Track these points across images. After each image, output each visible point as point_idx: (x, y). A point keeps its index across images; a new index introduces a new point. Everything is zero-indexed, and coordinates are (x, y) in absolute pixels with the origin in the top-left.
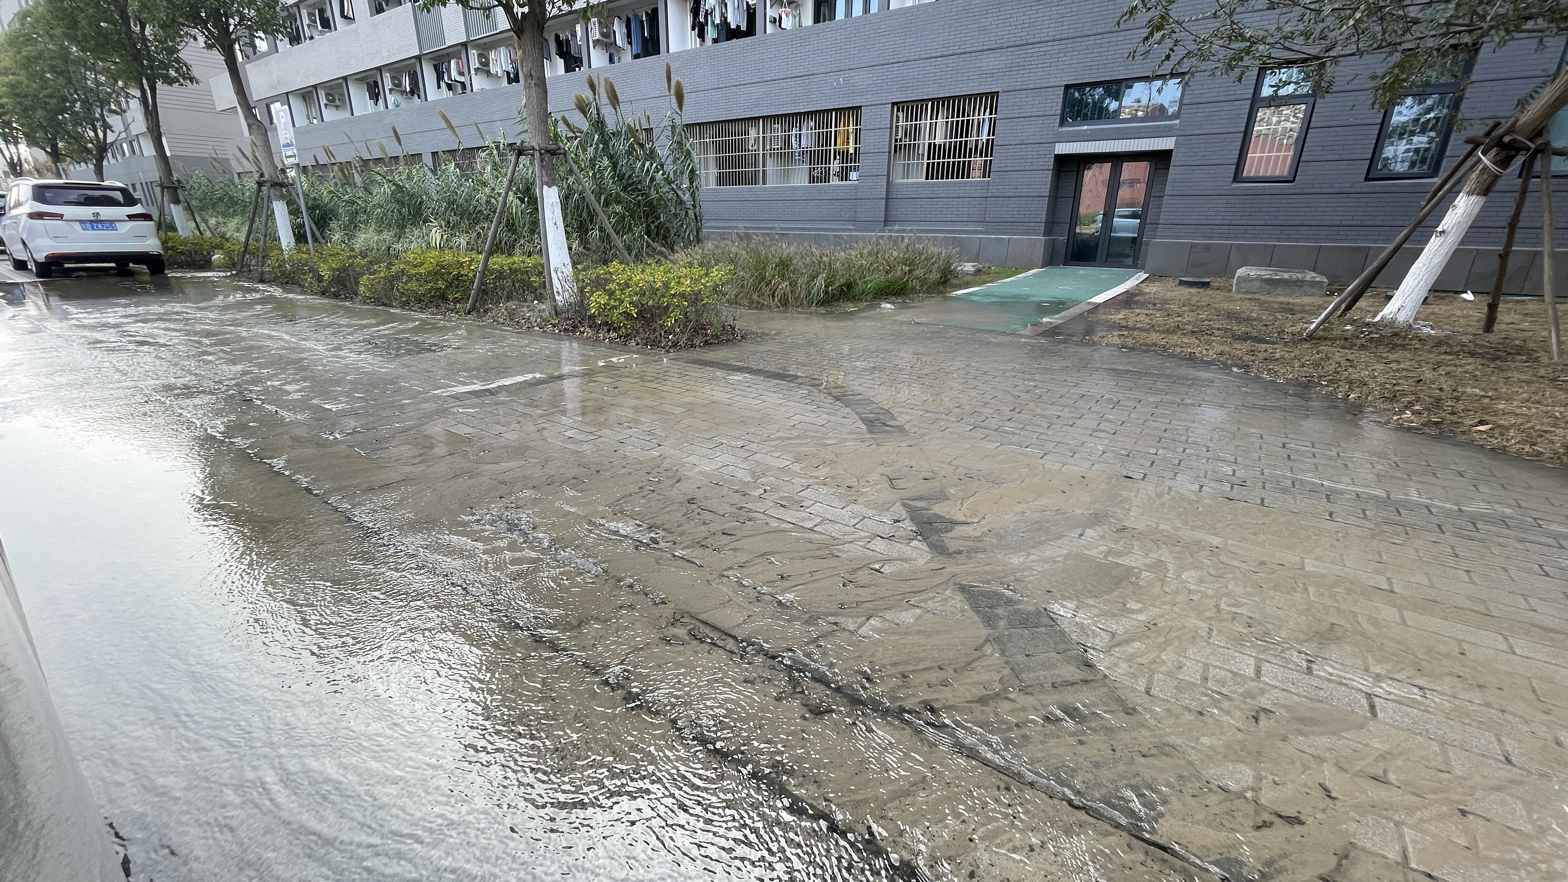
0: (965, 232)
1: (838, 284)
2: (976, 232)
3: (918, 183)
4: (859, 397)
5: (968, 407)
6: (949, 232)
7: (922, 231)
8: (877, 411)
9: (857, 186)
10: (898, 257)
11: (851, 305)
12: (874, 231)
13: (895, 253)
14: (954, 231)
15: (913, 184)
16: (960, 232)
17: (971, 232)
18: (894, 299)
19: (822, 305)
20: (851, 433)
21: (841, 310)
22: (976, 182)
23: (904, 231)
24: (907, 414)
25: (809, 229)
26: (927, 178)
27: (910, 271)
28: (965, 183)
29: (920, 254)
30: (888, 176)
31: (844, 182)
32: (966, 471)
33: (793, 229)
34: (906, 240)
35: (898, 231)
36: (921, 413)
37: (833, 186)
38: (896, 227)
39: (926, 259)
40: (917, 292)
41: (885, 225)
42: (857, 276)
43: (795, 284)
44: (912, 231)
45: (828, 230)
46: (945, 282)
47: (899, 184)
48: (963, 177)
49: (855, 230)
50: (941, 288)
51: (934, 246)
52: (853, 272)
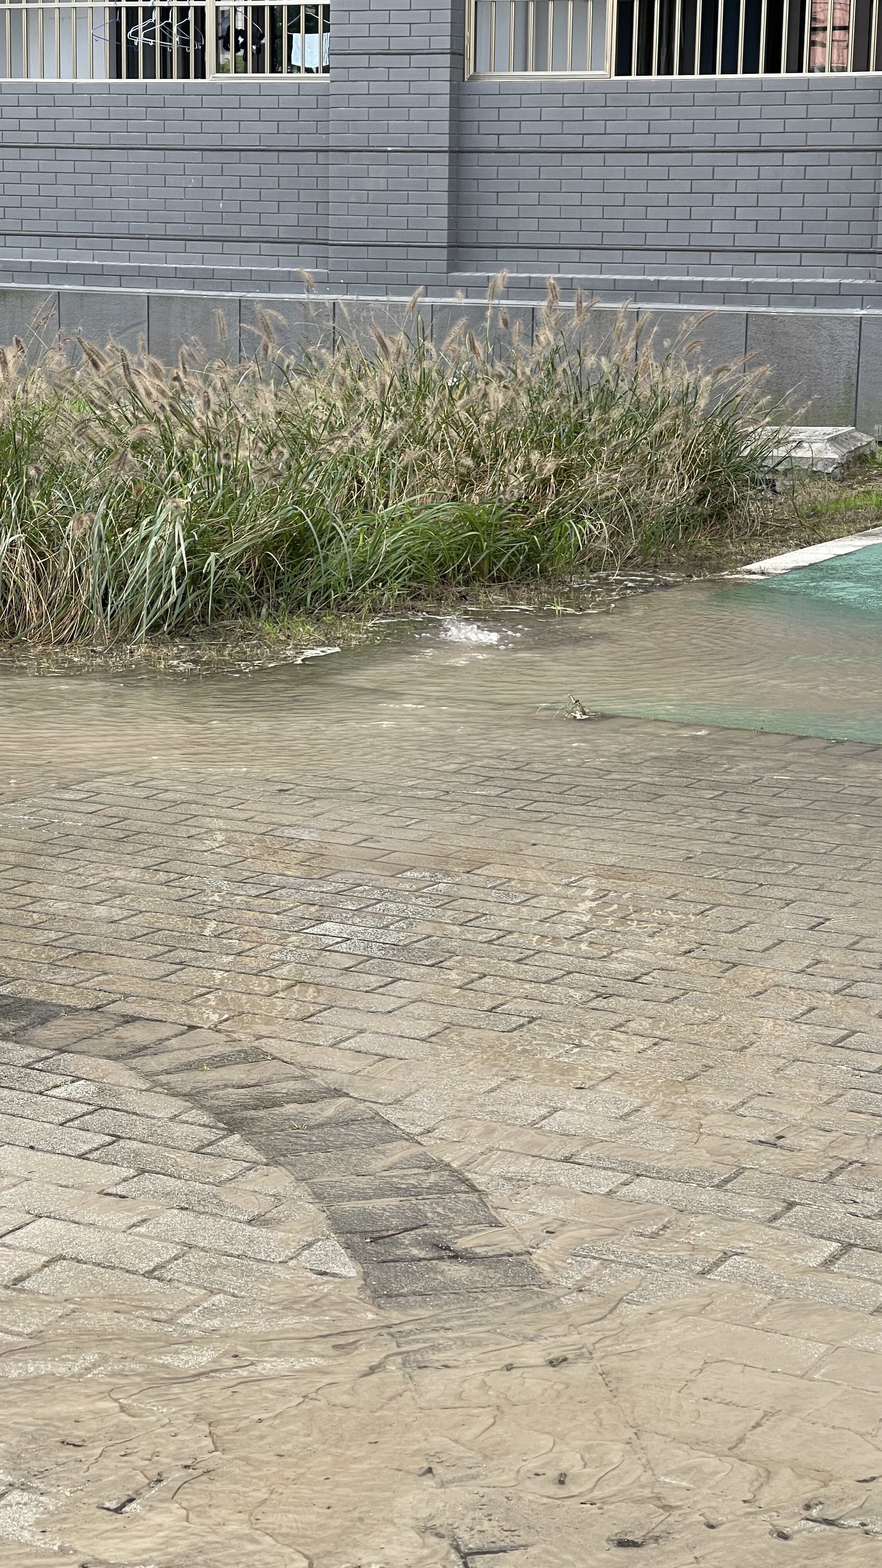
0: (792, 294)
1: (245, 540)
2: (839, 295)
3: (583, 89)
6: (725, 293)
7: (615, 290)
9: (322, 94)
10: (509, 411)
11: (304, 630)
12: (407, 287)
13: (498, 397)
14: (748, 293)
15: (559, 91)
16: (770, 294)
17: (819, 296)
18: (496, 597)
19: (180, 630)
21: (264, 659)
22: (830, 88)
23: (536, 289)
25: (121, 276)
26: (623, 68)
27: (564, 474)
28: (784, 90)
29: (607, 399)
30: (457, 54)
31: (267, 77)
34: (545, 335)
35: (513, 289)
37: (220, 91)
38: (501, 277)
39: (629, 419)
40: (594, 562)
41: (454, 265)
42: (332, 502)
43: (55, 539)
44: (568, 288)
45: (209, 278)
46: (719, 515)
47: (503, 91)
48: (773, 66)
49: (324, 283)
50: (703, 540)
51: (663, 357)
52: (313, 484)
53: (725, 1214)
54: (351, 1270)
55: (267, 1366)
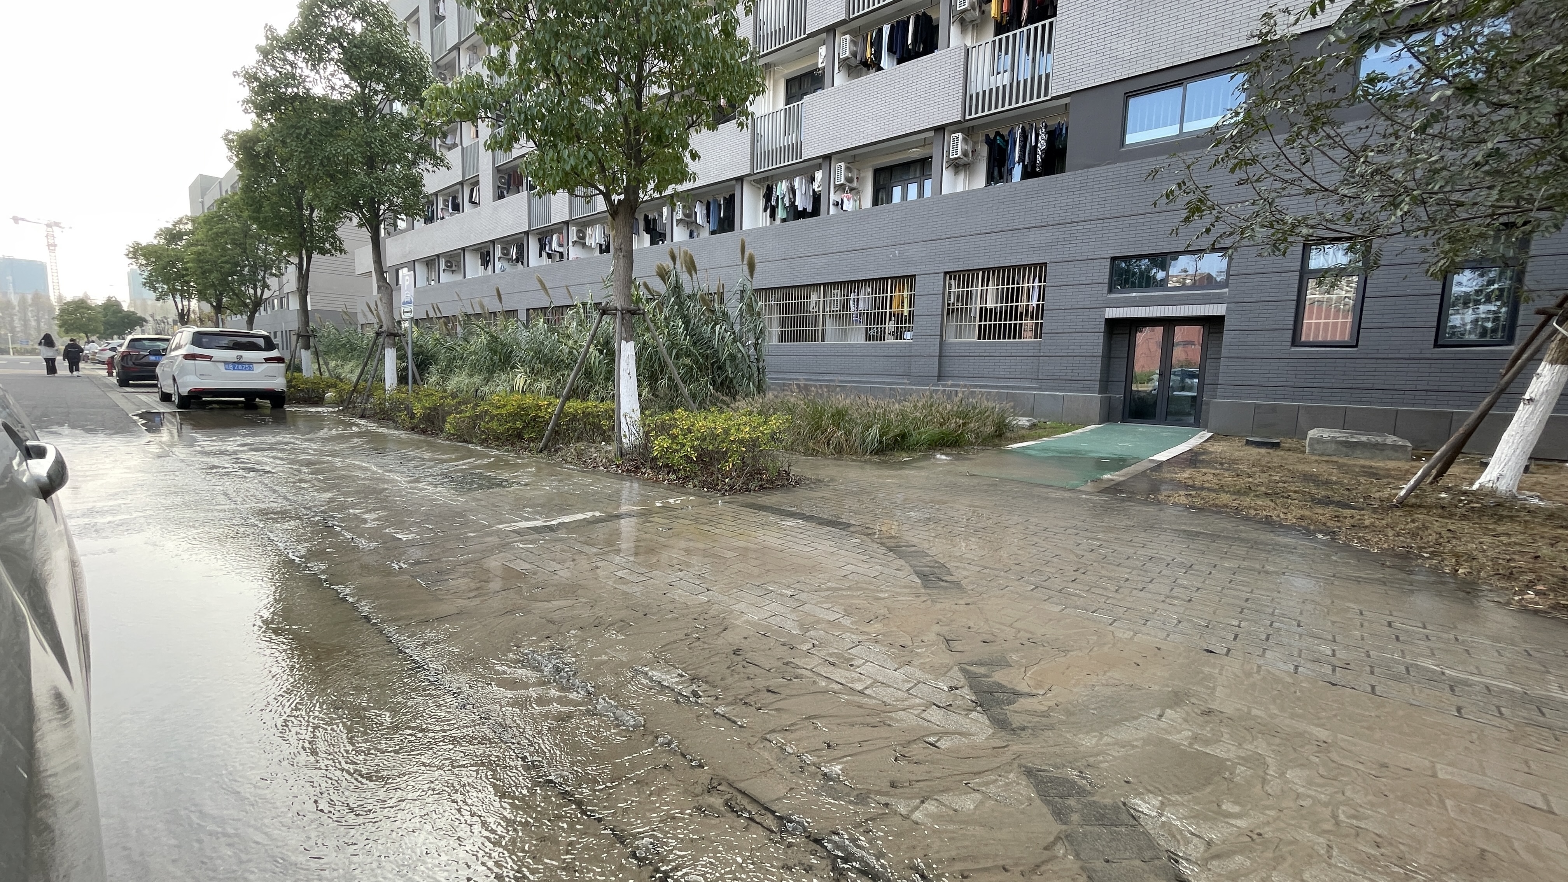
0: (1018, 388)
1: (891, 434)
2: (1029, 389)
3: (970, 343)
4: (913, 549)
5: (1028, 565)
6: (1002, 387)
7: (976, 386)
8: (932, 564)
9: (910, 344)
10: (952, 410)
11: (904, 455)
12: (928, 385)
13: (949, 407)
14: (1008, 387)
15: (965, 343)
16: (1013, 388)
17: (1025, 388)
18: (948, 450)
19: (876, 453)
20: (905, 587)
21: (896, 459)
22: (1028, 342)
23: (958, 386)
24: (964, 569)
25: (865, 382)
26: (979, 338)
27: (964, 424)
28: (1017, 343)
29: (974, 408)
30: (941, 336)
31: (898, 341)
32: (1029, 636)
33: (850, 382)
34: (960, 395)
35: (952, 386)
36: (979, 569)
37: (889, 344)
38: (950, 383)
39: (980, 412)
40: (971, 444)
41: (939, 380)
42: (911, 427)
43: (850, 433)
44: (965, 386)
45: (884, 383)
46: (1000, 435)
47: (951, 343)
48: (1014, 338)
49: (910, 384)
50: (996, 441)
51: (988, 400)
52: (907, 423)
53: (1007, 578)
54: (919, 581)
55: (900, 598)
